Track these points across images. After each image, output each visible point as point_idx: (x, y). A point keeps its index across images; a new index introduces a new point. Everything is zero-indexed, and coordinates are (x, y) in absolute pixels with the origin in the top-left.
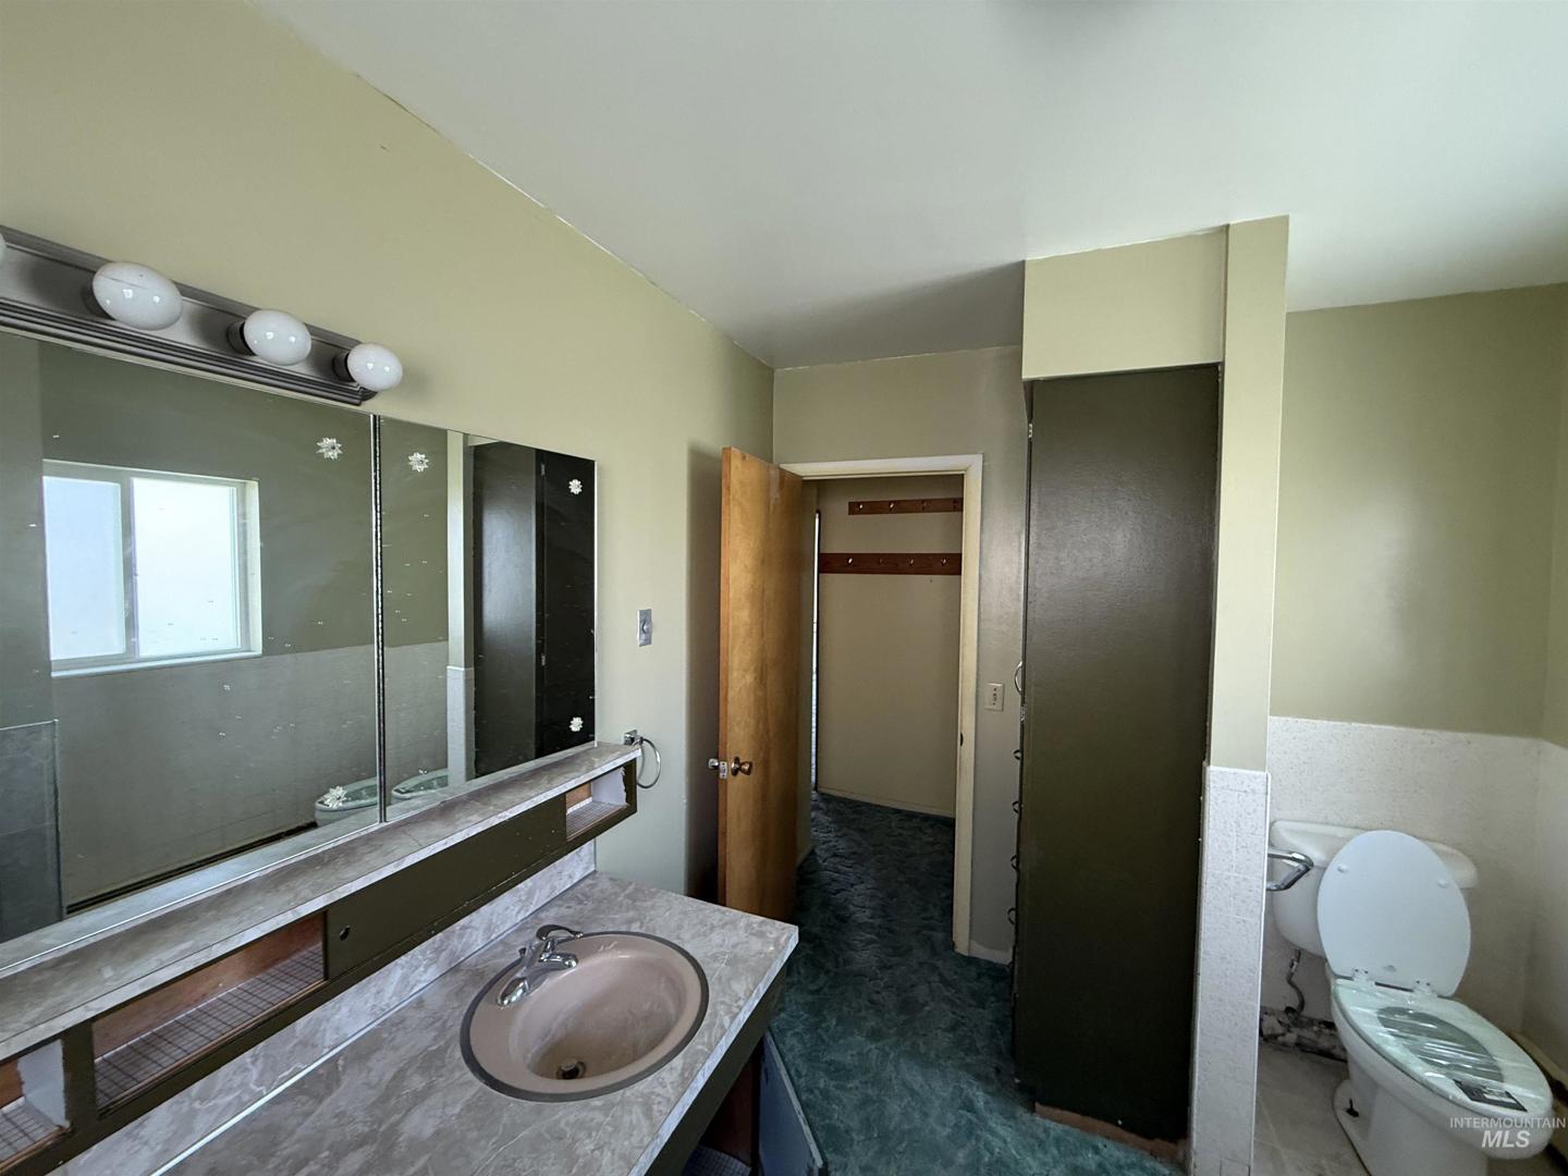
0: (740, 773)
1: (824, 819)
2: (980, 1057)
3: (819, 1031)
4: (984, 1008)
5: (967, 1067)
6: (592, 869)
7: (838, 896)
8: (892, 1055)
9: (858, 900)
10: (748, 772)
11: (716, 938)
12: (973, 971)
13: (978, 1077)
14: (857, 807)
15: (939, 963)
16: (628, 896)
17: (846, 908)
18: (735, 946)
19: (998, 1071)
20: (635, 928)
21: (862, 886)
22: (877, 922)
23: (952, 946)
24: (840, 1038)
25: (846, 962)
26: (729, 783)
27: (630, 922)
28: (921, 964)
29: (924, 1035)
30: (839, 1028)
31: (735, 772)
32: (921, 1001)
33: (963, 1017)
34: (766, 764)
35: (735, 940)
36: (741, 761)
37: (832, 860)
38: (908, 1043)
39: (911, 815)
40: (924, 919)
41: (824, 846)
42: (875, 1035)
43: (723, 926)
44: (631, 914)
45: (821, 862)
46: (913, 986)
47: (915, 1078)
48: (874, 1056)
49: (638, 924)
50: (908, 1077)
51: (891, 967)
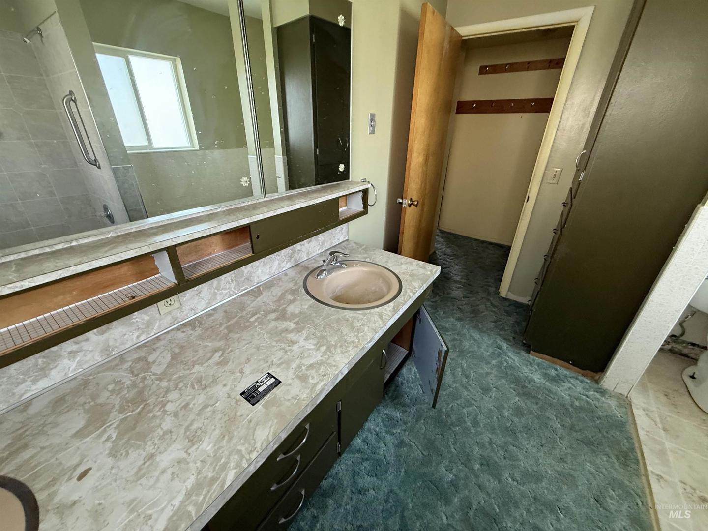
0: (412, 205)
1: (441, 240)
2: (507, 333)
3: (435, 315)
4: (510, 316)
5: (500, 335)
6: (347, 238)
7: (446, 270)
8: (466, 327)
9: (454, 272)
10: (416, 206)
11: (403, 267)
12: (507, 304)
13: (504, 339)
14: (457, 236)
15: (491, 299)
16: (363, 249)
17: (449, 274)
18: (413, 270)
19: (514, 338)
20: (368, 260)
21: (456, 267)
22: (463, 281)
23: (499, 293)
24: (444, 318)
25: (448, 293)
26: (407, 210)
27: (366, 258)
28: (483, 298)
29: (482, 322)
30: (444, 315)
31: (410, 205)
32: (481, 310)
33: (500, 318)
34: (423, 205)
35: (412, 268)
36: (413, 200)
37: (444, 256)
38: (474, 324)
39: (483, 242)
40: (486, 282)
41: (441, 250)
42: (459, 319)
43: (406, 263)
44: (365, 255)
45: (438, 256)
46: (477, 305)
47: (477, 336)
48: (459, 326)
49: (369, 259)
50: (473, 335)
51: (468, 298)
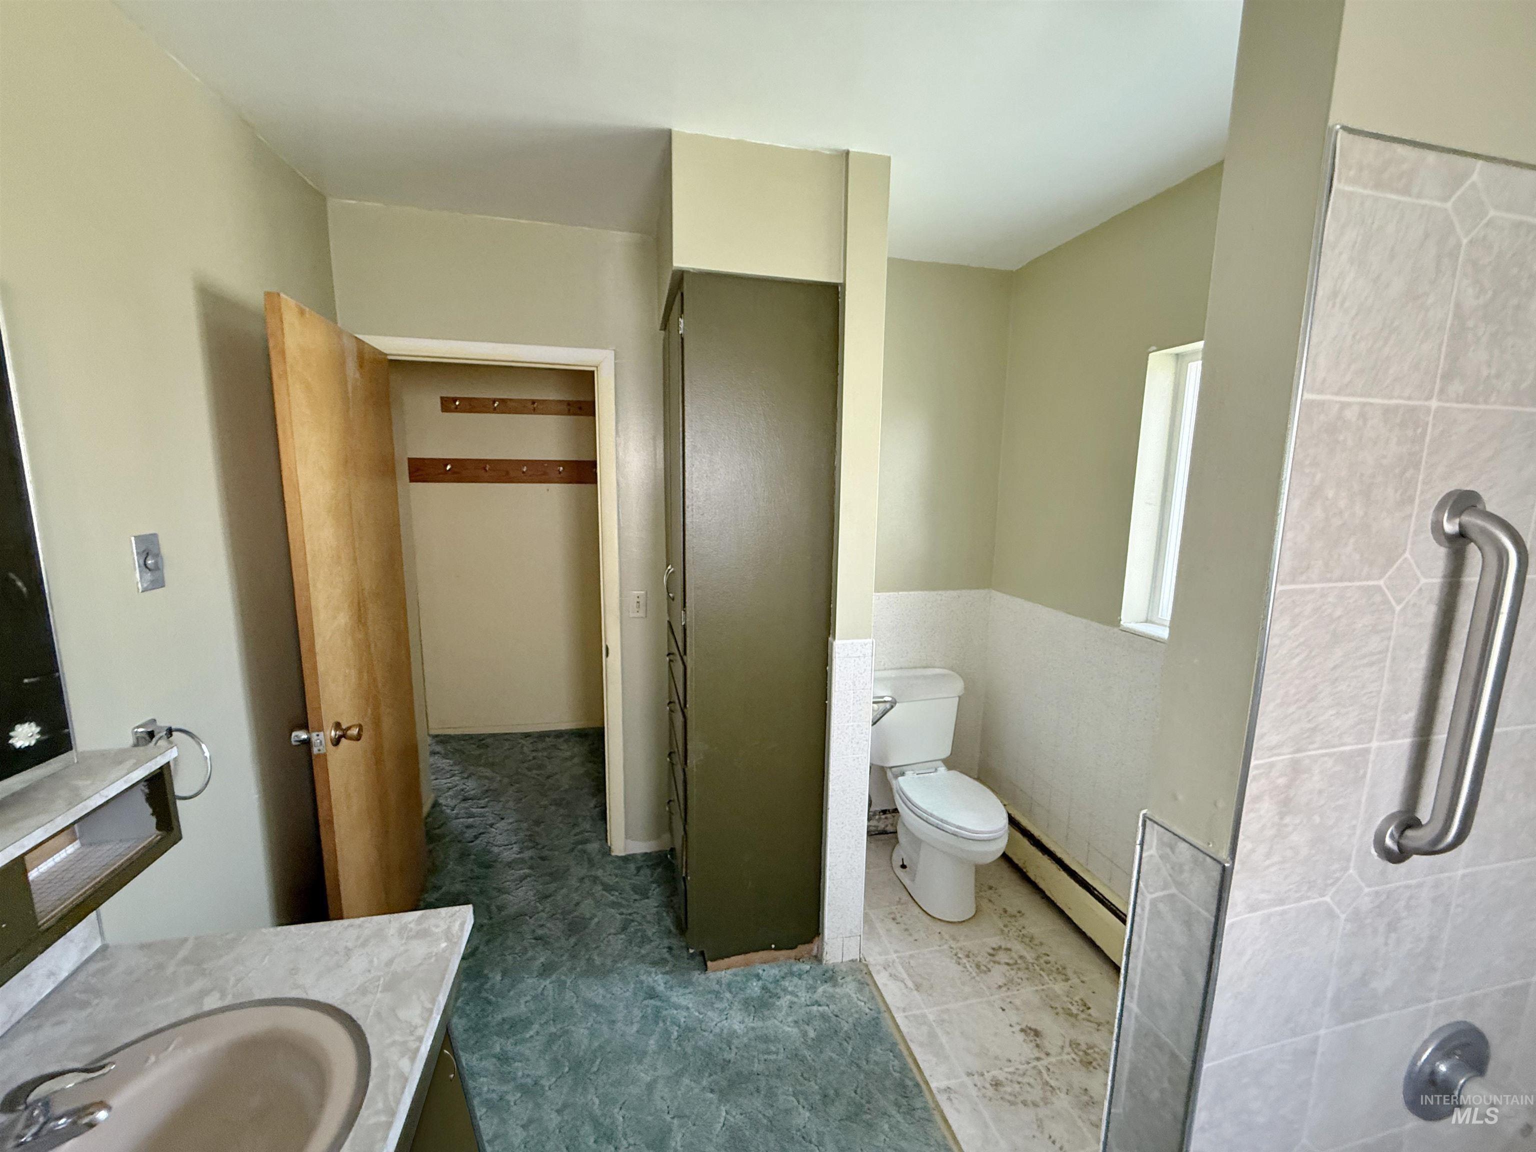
0: (343, 740)
1: (445, 763)
2: (653, 944)
3: (484, 994)
4: (648, 898)
5: (642, 959)
6: (97, 945)
7: (478, 842)
8: (568, 983)
9: (500, 840)
10: (358, 738)
11: (358, 963)
12: (632, 867)
13: (654, 964)
15: (600, 873)
17: (490, 852)
18: (390, 962)
19: (670, 949)
21: (503, 823)
22: (527, 854)
23: (610, 850)
24: (509, 991)
25: (500, 909)
26: (329, 758)
28: (582, 880)
29: (597, 947)
30: (507, 981)
31: (336, 742)
32: (588, 916)
33: (630, 914)
34: (377, 722)
35: (386, 955)
36: (344, 727)
37: (463, 805)
38: (583, 963)
40: (576, 834)
41: (451, 793)
42: (546, 970)
43: (364, 945)
45: (448, 811)
46: (576, 905)
47: (594, 991)
48: (550, 992)
50: (589, 995)
51: (550, 896)
